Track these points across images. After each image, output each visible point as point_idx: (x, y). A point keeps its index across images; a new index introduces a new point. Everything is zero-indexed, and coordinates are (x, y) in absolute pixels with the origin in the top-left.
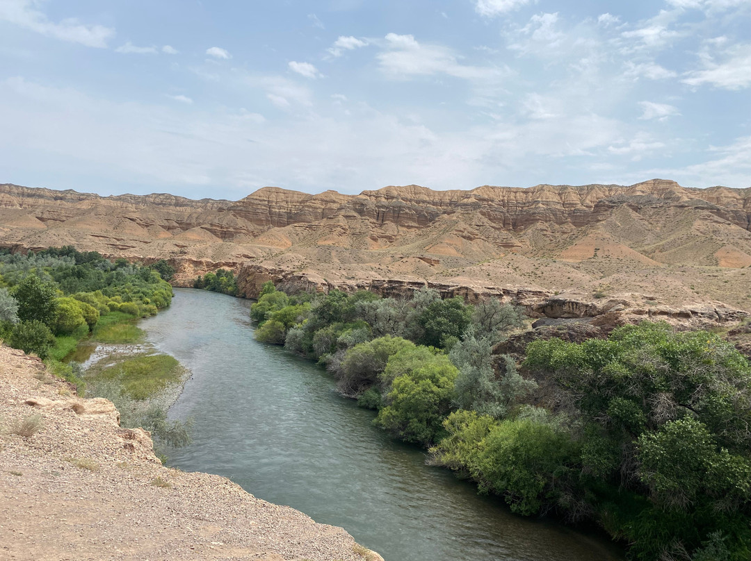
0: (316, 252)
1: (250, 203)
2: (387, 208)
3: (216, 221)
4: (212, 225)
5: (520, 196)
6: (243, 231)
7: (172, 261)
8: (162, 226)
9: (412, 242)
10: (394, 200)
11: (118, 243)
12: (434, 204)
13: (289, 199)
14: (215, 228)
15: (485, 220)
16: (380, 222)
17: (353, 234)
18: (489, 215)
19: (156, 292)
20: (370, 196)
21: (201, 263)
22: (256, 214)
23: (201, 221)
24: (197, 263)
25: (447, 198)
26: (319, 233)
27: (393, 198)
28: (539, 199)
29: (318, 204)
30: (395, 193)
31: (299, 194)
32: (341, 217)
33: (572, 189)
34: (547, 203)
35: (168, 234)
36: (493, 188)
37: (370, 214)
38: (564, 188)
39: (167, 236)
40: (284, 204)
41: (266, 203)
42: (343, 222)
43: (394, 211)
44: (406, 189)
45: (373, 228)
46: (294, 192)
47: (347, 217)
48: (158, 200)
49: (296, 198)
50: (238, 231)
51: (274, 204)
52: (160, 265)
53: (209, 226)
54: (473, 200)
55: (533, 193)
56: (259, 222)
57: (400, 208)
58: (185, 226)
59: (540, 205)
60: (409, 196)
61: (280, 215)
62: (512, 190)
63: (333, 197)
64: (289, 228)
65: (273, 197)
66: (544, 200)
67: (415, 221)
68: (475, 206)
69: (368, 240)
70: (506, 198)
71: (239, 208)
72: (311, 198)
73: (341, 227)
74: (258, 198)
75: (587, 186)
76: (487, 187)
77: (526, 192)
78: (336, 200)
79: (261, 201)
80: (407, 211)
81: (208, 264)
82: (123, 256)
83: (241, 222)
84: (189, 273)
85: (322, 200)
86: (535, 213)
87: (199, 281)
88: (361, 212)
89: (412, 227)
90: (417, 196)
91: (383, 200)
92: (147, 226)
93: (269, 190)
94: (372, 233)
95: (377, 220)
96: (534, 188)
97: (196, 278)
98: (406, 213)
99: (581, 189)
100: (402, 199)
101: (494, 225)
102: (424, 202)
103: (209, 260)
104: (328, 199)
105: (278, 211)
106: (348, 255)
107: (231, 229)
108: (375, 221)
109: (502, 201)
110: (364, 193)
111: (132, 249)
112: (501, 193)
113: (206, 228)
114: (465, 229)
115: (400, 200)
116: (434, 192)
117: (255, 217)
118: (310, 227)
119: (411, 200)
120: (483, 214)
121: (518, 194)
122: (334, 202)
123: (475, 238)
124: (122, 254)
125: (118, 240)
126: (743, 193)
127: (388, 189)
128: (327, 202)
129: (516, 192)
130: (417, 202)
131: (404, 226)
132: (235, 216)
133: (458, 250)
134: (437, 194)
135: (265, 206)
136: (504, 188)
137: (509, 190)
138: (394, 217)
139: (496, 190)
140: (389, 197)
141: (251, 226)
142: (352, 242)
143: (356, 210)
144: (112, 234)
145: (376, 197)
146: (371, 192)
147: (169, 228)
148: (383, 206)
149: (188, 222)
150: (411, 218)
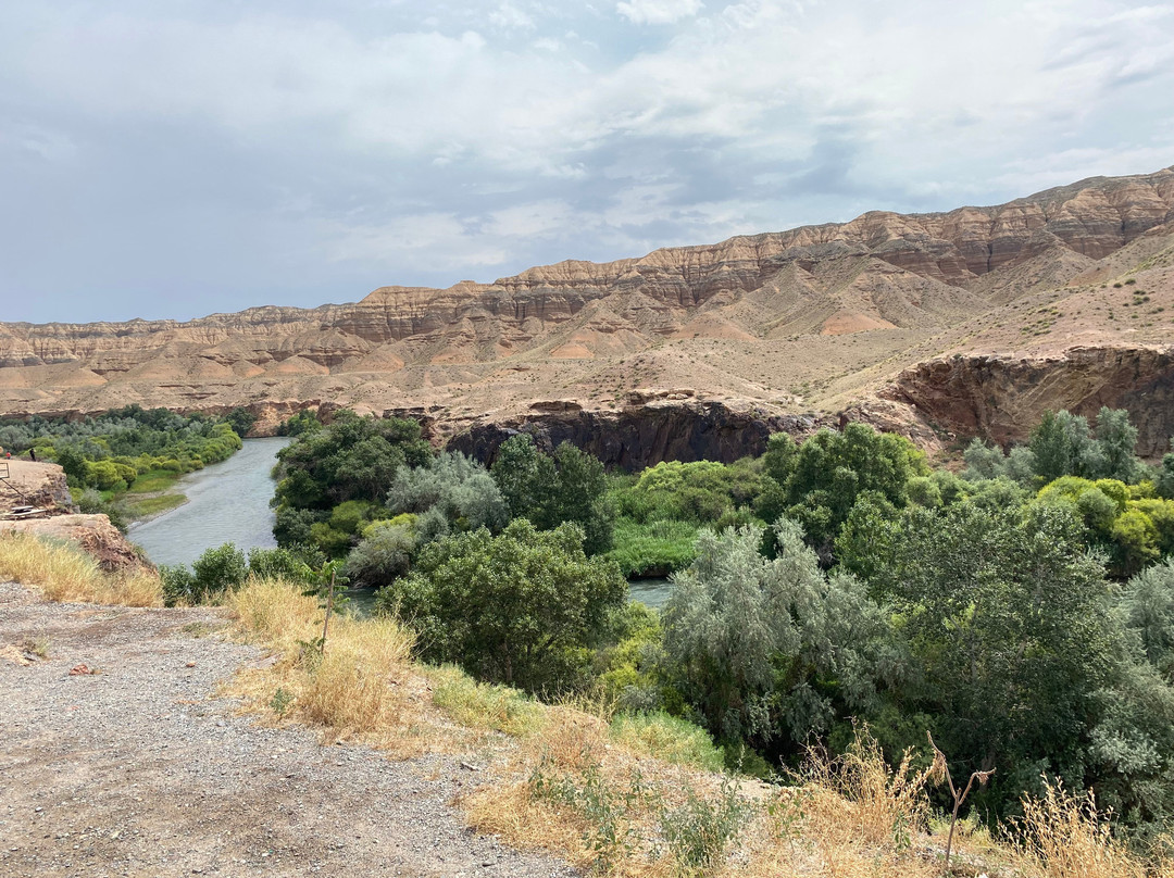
0: (405, 376)
1: (361, 313)
2: (528, 298)
3: (318, 344)
4: (312, 350)
5: (706, 257)
6: (353, 353)
7: (252, 407)
8: (251, 361)
9: (541, 344)
10: (539, 286)
11: (195, 391)
12: (597, 282)
13: (413, 300)
14: (316, 354)
15: (646, 299)
16: (520, 318)
17: (480, 341)
18: (654, 292)
19: (207, 447)
20: (507, 285)
21: (285, 404)
22: (370, 327)
23: (300, 347)
24: (281, 407)
25: (614, 271)
26: (437, 345)
27: (537, 283)
28: (725, 260)
29: (448, 303)
30: (540, 276)
31: (426, 291)
32: (465, 321)
33: (773, 237)
34: (734, 264)
35: (259, 370)
36: (671, 251)
37: (504, 310)
38: (763, 237)
39: (258, 373)
40: (406, 308)
41: (383, 309)
42: (467, 326)
43: (537, 302)
44: (558, 267)
45: (506, 329)
46: (419, 290)
47: (473, 319)
48: (257, 317)
49: (422, 298)
50: (347, 353)
51: (393, 310)
52: (237, 414)
53: (308, 353)
54: (635, 273)
55: (722, 250)
56: (376, 338)
57: (544, 296)
58: (281, 356)
59: (725, 268)
60: (560, 278)
61: (402, 323)
62: (696, 249)
63: (468, 291)
64: (402, 343)
65: (391, 300)
66: (731, 259)
67: (566, 312)
68: (636, 282)
69: (497, 347)
70: (686, 263)
71: (347, 323)
72: (440, 295)
73: (464, 334)
74: (370, 304)
75: (795, 230)
76: (662, 250)
77: (713, 250)
78: (472, 294)
79: (375, 308)
80: (554, 299)
81: (294, 405)
82: (201, 408)
83: (350, 341)
84: (272, 419)
85: (453, 297)
86: (715, 280)
87: (282, 427)
88: (494, 310)
89: (562, 319)
90: (573, 275)
91: (524, 288)
92: (231, 364)
93: (385, 292)
94: (503, 336)
95: (517, 317)
96: (725, 243)
97: (278, 424)
98: (553, 303)
99: (785, 235)
100: (551, 283)
101: (658, 304)
102: (581, 282)
103: (295, 400)
104: (461, 294)
105: (398, 318)
106: (444, 374)
107: (338, 353)
108: (513, 318)
109: (682, 267)
110: (498, 283)
111: (212, 397)
112: (681, 257)
113: (305, 356)
114: (603, 319)
115: (547, 285)
116: (597, 266)
117: (370, 331)
118: (429, 338)
119: (562, 283)
120: (645, 292)
121: (702, 255)
122: (469, 297)
123: (617, 329)
124: (199, 405)
125: (194, 387)
126: (995, 213)
127: (531, 273)
128: (460, 298)
129: (700, 253)
130: (573, 284)
131: (551, 320)
132: (342, 333)
133: (589, 348)
134: (600, 268)
135: (381, 314)
136: (685, 248)
137: (691, 250)
138: (537, 309)
139: (675, 253)
140: (532, 283)
141: (365, 344)
142: (477, 351)
143: (486, 307)
144: (187, 381)
145: (515, 286)
146: (507, 279)
147: (260, 362)
148: (523, 298)
149: (284, 349)
150: (561, 308)
